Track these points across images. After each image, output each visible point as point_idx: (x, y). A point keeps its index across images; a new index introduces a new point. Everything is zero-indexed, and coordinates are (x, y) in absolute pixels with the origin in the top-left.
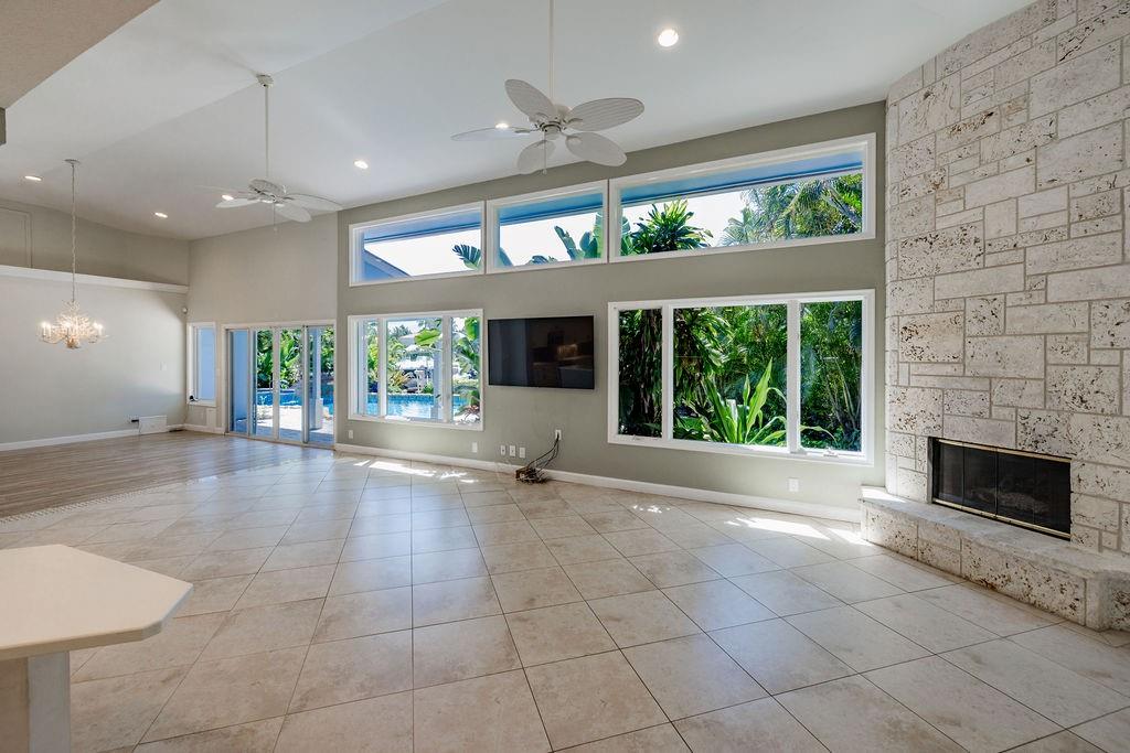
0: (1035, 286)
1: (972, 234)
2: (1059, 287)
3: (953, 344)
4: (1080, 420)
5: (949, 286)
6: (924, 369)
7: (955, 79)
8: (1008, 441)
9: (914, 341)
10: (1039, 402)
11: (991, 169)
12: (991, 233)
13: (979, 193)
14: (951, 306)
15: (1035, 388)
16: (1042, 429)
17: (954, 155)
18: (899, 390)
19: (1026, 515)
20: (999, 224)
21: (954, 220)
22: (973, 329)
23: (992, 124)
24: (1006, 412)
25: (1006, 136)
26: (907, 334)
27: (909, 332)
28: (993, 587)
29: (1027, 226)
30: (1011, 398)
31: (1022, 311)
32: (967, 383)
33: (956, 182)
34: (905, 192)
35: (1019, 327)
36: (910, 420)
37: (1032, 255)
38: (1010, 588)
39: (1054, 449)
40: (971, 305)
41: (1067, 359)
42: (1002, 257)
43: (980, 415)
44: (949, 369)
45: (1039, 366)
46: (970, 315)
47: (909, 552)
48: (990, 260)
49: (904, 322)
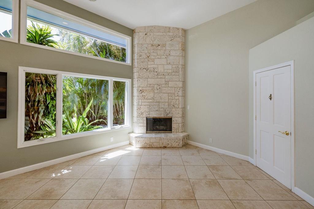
0: (167, 83)
1: (156, 70)
2: (171, 84)
3: (152, 95)
4: (174, 109)
5: (151, 81)
6: (145, 101)
7: (152, 34)
8: (162, 116)
9: (143, 94)
10: (167, 107)
11: (159, 57)
12: (159, 71)
13: (157, 61)
14: (151, 86)
15: (167, 104)
16: (168, 112)
17: (152, 51)
18: (139, 106)
19: (163, 130)
20: (160, 69)
21: (152, 66)
22: (156, 91)
23: (159, 48)
24: (162, 109)
25: (162, 51)
26: (141, 92)
27: (141, 91)
28: (166, 147)
29: (166, 71)
30: (163, 106)
31: (165, 88)
32: (155, 104)
33: (152, 57)
34: (140, 56)
35: (164, 91)
36: (142, 114)
37: (167, 77)
38: (169, 146)
39: (169, 116)
40: (156, 86)
41: (172, 98)
42: (161, 76)
43: (157, 111)
44: (151, 101)
45: (167, 100)
46: (155, 88)
47: (148, 146)
48: (159, 77)
49: (140, 89)
